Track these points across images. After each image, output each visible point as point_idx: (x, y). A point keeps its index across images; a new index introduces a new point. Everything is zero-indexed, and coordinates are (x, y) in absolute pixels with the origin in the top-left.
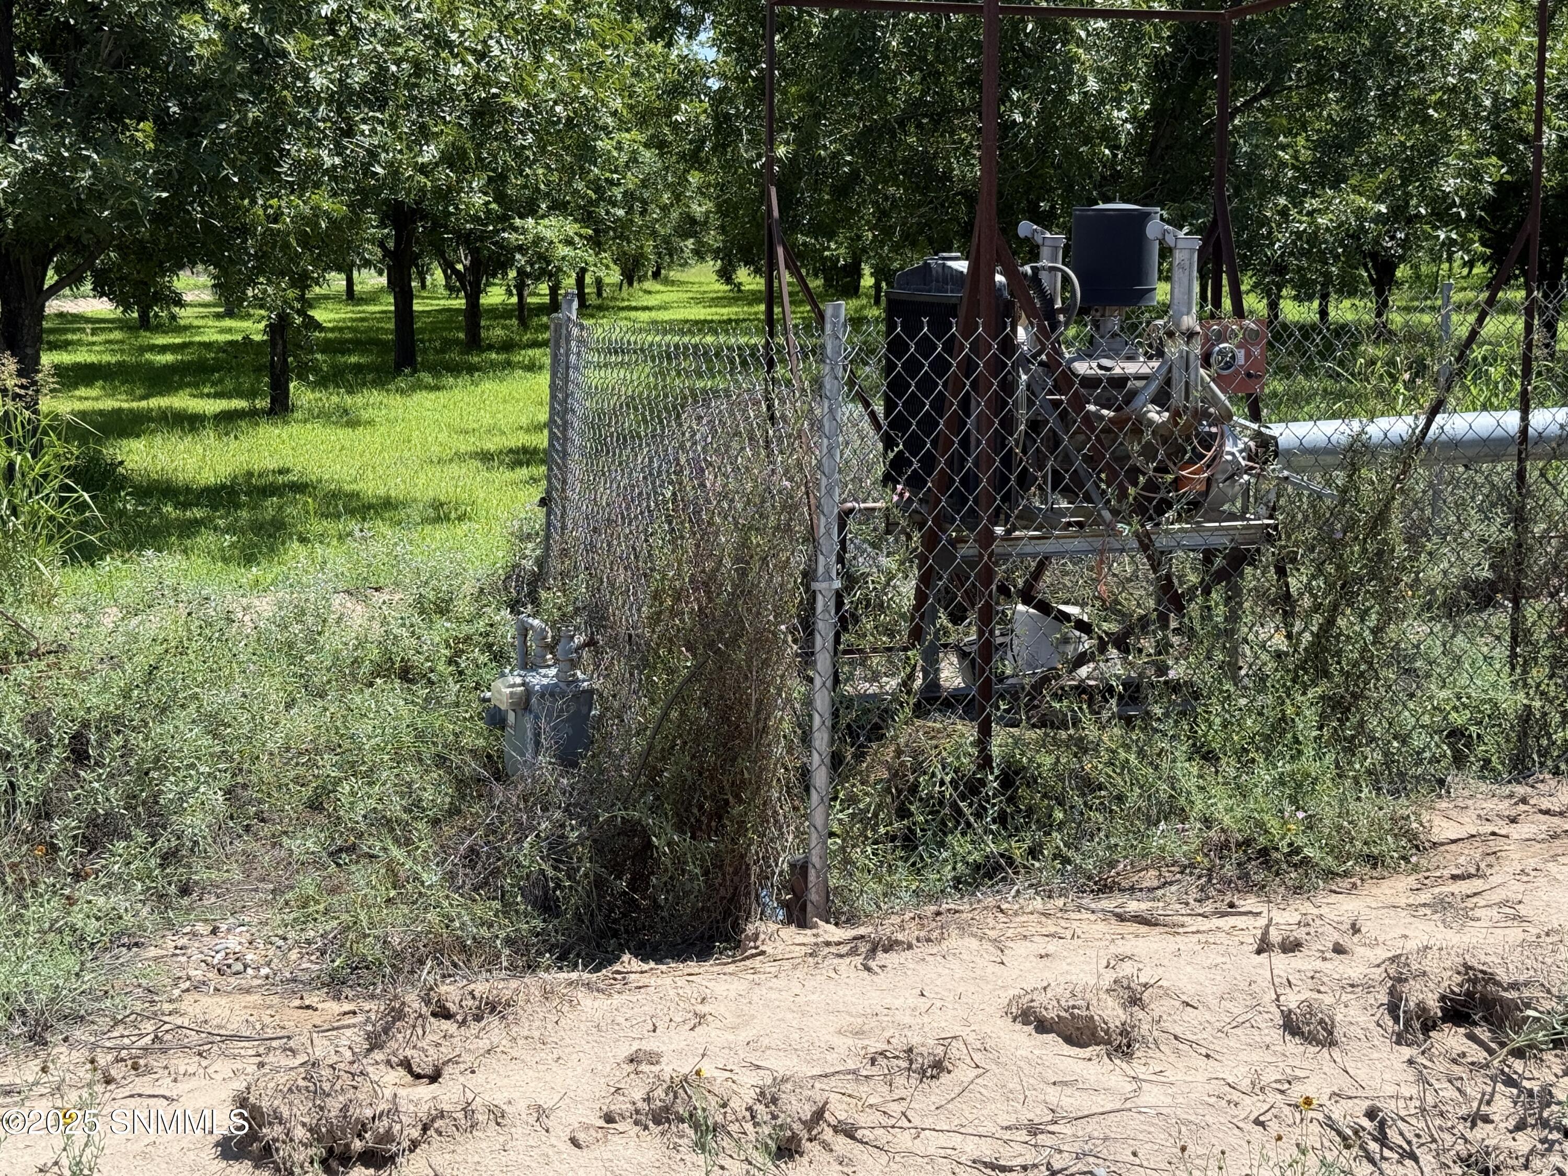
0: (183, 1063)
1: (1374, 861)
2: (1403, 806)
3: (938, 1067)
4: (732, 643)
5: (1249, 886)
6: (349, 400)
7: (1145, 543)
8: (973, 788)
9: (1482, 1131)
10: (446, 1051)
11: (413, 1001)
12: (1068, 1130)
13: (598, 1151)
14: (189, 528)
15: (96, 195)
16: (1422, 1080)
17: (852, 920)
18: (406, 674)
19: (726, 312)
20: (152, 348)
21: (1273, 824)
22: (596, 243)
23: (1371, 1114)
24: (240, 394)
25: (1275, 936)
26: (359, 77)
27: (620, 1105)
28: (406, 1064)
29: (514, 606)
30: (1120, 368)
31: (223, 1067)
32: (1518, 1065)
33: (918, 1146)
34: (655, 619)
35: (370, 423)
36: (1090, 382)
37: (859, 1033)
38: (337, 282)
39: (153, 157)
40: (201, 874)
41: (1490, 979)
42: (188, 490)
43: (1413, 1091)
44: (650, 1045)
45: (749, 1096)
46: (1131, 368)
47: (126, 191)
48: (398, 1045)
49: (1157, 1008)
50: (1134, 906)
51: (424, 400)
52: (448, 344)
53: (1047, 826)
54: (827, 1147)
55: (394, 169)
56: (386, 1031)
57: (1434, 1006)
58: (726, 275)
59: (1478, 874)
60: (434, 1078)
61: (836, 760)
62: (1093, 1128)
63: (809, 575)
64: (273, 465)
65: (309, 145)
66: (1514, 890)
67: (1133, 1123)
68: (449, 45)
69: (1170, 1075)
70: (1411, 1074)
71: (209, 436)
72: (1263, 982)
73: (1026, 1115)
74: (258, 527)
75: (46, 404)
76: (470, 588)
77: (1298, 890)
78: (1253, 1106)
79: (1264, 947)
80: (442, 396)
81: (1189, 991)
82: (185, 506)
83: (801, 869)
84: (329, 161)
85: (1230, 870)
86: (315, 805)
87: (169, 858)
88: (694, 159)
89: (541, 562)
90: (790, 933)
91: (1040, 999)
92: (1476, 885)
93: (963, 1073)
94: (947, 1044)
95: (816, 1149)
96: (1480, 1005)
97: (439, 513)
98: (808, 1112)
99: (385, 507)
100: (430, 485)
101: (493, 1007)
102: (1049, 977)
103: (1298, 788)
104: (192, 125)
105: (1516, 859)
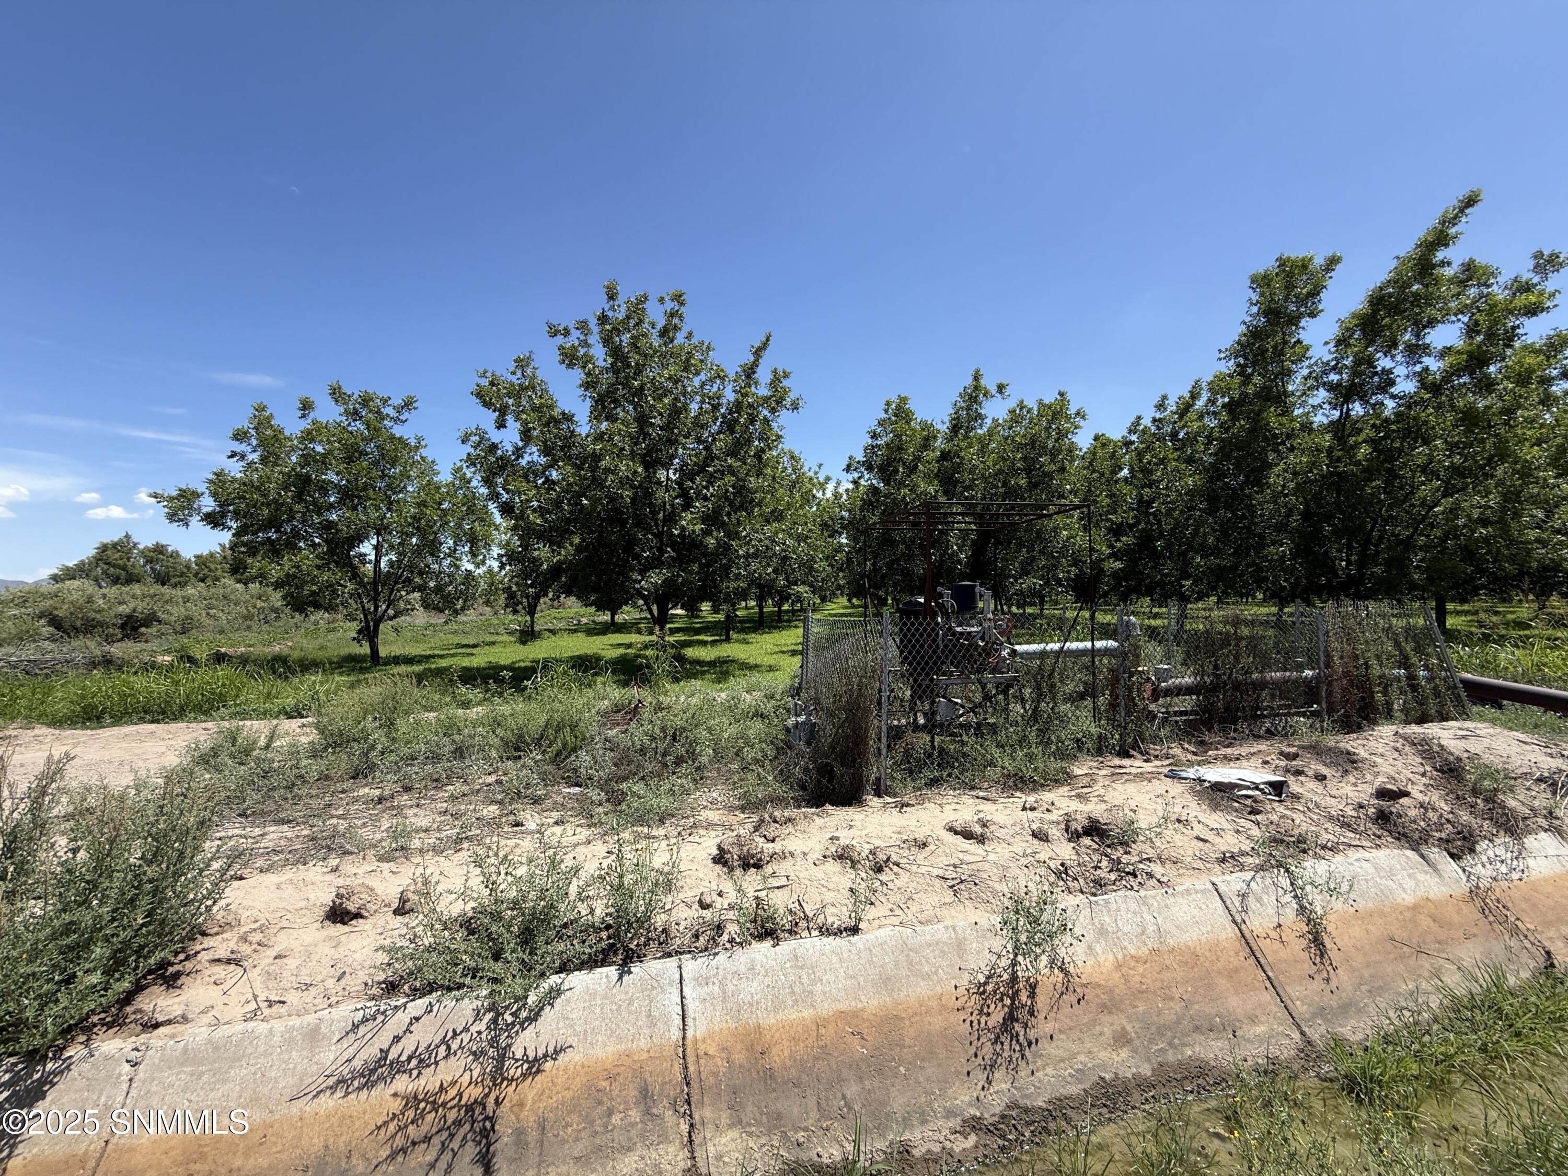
0: (702, 832)
1: (1056, 781)
2: (1064, 764)
3: (925, 845)
4: (857, 710)
5: (1017, 789)
6: (746, 637)
7: (979, 681)
8: (930, 755)
9: (1098, 872)
10: (776, 833)
11: (766, 816)
12: (966, 867)
13: (822, 867)
14: (703, 673)
15: (683, 584)
16: (1078, 854)
17: (895, 796)
18: (762, 716)
19: (849, 611)
21: (1024, 769)
22: (814, 592)
23: (1062, 865)
24: (718, 635)
25: (1027, 805)
26: (752, 551)
27: (828, 853)
28: (765, 836)
29: (793, 697)
30: (969, 629)
31: (713, 834)
32: (1109, 850)
33: (919, 870)
34: (834, 702)
36: (962, 634)
37: (899, 833)
38: (743, 604)
39: (697, 573)
40: (707, 774)
41: (1098, 821)
42: (703, 662)
43: (1075, 857)
44: (836, 834)
45: (867, 852)
46: (973, 629)
47: (691, 582)
48: (763, 830)
49: (992, 828)
50: (981, 794)
52: (772, 621)
53: (953, 767)
54: (891, 869)
55: (760, 575)
56: (759, 825)
57: (1079, 828)
58: (849, 600)
59: (1090, 786)
60: (773, 841)
61: (889, 746)
62: (973, 866)
63: (880, 691)
64: (726, 655)
65: (738, 569)
66: (1102, 792)
67: (987, 866)
68: (775, 542)
69: (997, 850)
70: (1074, 852)
71: (709, 647)
72: (1025, 820)
73: (952, 862)
74: (721, 673)
75: (667, 638)
76: (780, 691)
77: (1033, 790)
78: (1024, 861)
79: (1024, 809)
81: (1002, 823)
82: (704, 666)
83: (878, 779)
84: (743, 573)
85: (1011, 783)
86: (737, 754)
87: (697, 769)
88: (841, 570)
89: (800, 684)
90: (875, 799)
91: (955, 824)
92: (1090, 790)
93: (932, 847)
94: (927, 837)
95: (887, 870)
96: (1094, 829)
97: (771, 669)
98: (885, 858)
99: (756, 667)
100: (768, 660)
101: (790, 820)
102: (957, 817)
103: (1031, 758)
104: (708, 565)
105: (1101, 782)
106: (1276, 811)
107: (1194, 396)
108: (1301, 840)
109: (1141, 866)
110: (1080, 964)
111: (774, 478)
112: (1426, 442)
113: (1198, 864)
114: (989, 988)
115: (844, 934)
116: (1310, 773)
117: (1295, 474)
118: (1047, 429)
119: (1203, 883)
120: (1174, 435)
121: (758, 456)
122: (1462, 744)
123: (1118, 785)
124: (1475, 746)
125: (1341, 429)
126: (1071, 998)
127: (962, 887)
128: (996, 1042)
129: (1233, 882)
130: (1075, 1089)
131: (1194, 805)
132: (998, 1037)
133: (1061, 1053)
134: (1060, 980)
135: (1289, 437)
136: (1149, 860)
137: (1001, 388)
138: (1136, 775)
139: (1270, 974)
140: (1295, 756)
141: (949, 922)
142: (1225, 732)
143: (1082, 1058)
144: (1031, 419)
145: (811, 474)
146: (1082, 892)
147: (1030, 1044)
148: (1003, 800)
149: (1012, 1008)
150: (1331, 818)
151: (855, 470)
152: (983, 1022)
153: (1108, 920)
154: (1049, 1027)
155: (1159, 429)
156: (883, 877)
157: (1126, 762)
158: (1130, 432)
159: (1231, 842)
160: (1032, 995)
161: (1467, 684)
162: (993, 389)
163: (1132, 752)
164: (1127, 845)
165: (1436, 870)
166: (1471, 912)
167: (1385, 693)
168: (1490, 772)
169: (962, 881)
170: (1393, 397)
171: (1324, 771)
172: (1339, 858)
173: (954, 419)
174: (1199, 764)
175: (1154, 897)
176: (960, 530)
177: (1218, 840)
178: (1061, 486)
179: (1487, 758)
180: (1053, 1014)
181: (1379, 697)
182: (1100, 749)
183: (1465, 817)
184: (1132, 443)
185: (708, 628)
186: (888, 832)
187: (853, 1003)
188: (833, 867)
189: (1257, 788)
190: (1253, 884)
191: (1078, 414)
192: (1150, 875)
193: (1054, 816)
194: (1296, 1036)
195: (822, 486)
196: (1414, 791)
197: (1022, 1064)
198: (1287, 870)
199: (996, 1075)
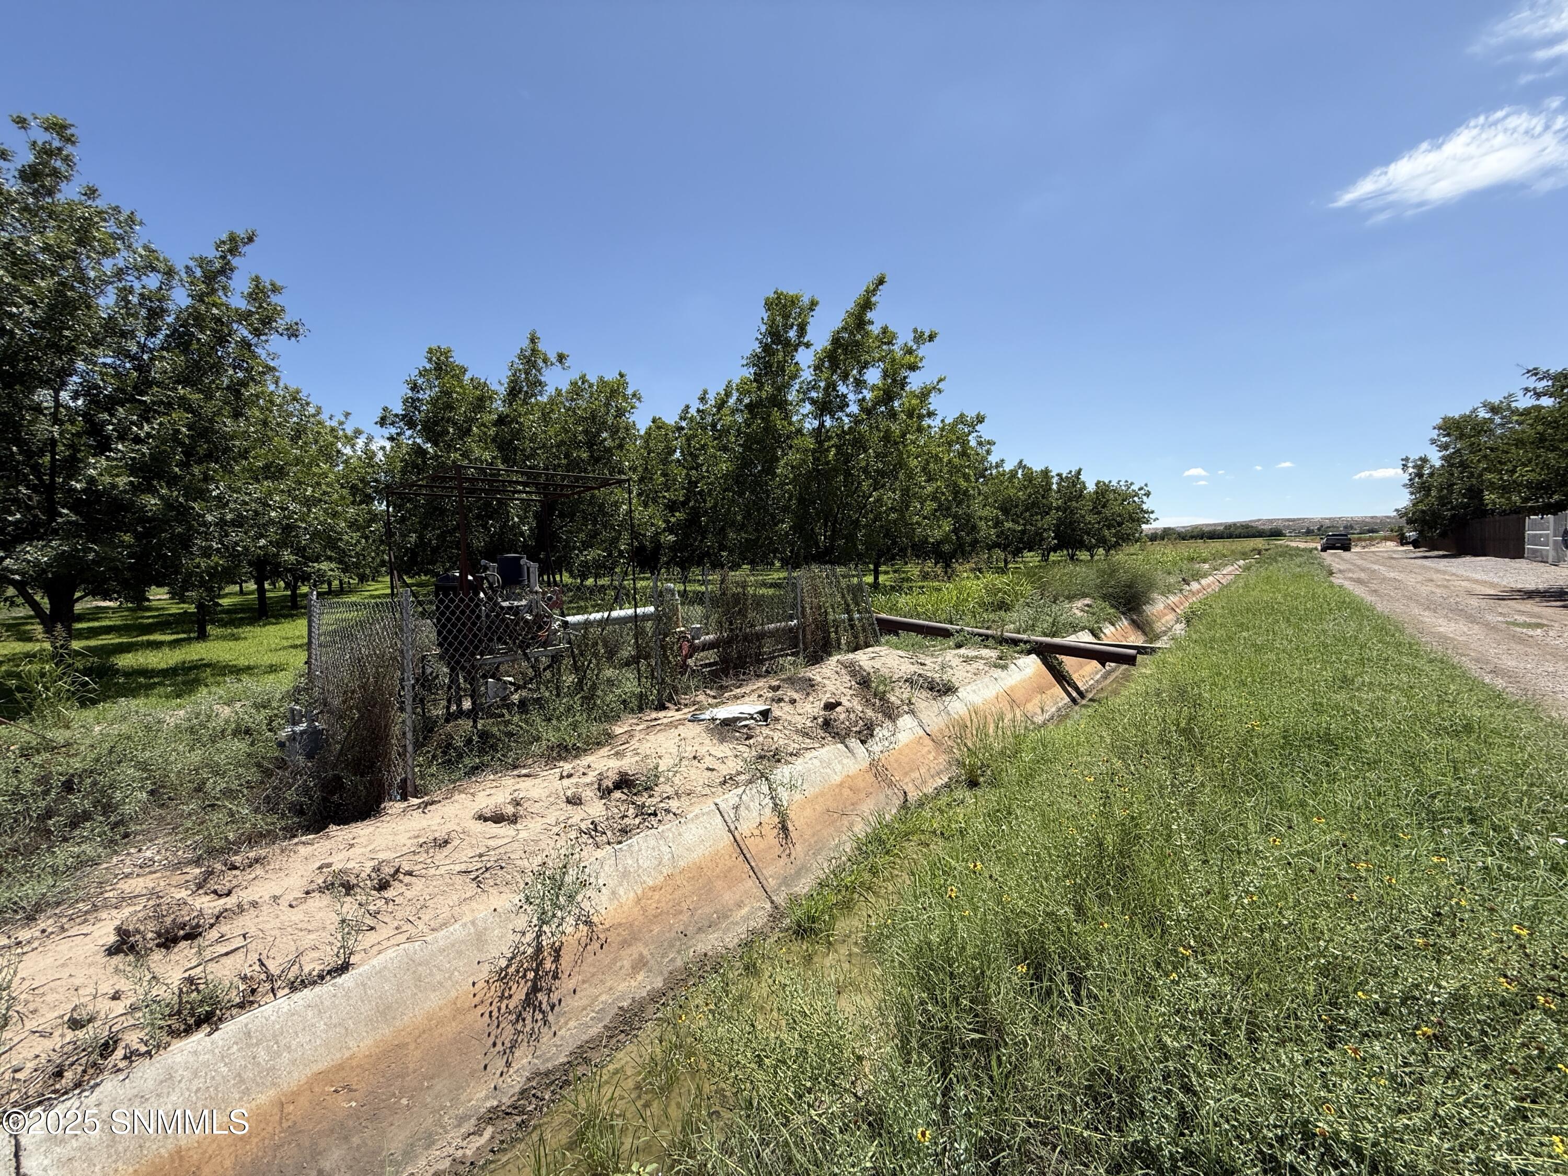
0: (101, 915)
1: (598, 744)
2: (607, 726)
3: (446, 842)
4: (374, 706)
5: (560, 759)
6: (235, 631)
7: (527, 657)
8: (470, 742)
9: (626, 820)
10: (235, 883)
11: (218, 866)
12: (492, 853)
13: (302, 907)
14: (153, 686)
15: (98, 562)
16: (608, 809)
17: (421, 795)
18: (246, 732)
20: (143, 617)
21: (568, 738)
22: (344, 571)
23: (592, 823)
24: (184, 632)
25: (565, 774)
26: (229, 517)
27: (313, 887)
28: (215, 892)
30: (515, 603)
31: (117, 913)
32: (635, 798)
33: (438, 872)
35: (245, 638)
36: (507, 609)
37: (416, 837)
40: (135, 828)
41: (627, 774)
42: (153, 670)
43: (605, 813)
44: (328, 861)
45: (368, 871)
46: (519, 603)
48: (211, 885)
49: (526, 805)
50: (524, 771)
51: (271, 629)
52: (282, 608)
53: (496, 750)
54: (401, 881)
55: (246, 548)
56: (204, 881)
57: (611, 785)
59: (627, 743)
60: (226, 895)
61: (416, 741)
62: (502, 850)
64: (196, 657)
65: (207, 540)
66: (636, 746)
67: (516, 845)
68: (270, 506)
69: (529, 826)
70: (604, 808)
71: (167, 650)
72: (561, 789)
73: (478, 852)
74: (184, 683)
76: (278, 696)
77: (576, 757)
78: (555, 830)
79: (562, 777)
80: (279, 627)
81: (536, 797)
82: (152, 677)
83: (404, 781)
84: (216, 546)
85: (555, 755)
86: (199, 789)
89: (305, 684)
90: (399, 804)
91: (486, 810)
92: (626, 746)
93: (456, 842)
94: (449, 834)
95: (396, 883)
96: (624, 782)
97: (273, 669)
98: (392, 871)
99: (248, 669)
100: (269, 659)
101: (257, 861)
102: (489, 802)
103: (575, 726)
104: (148, 534)
105: (638, 736)
106: (763, 732)
107: (728, 394)
108: (777, 752)
109: (662, 805)
110: (603, 912)
111: (265, 423)
112: (865, 451)
113: (707, 791)
114: (511, 970)
115: (328, 977)
116: (787, 699)
117: (792, 467)
118: (607, 405)
119: (709, 806)
120: (714, 426)
121: (235, 389)
122: (871, 663)
123: (651, 737)
124: (877, 664)
125: (818, 433)
126: (596, 945)
127: (487, 875)
128: (517, 1021)
129: (728, 799)
130: (594, 1031)
131: (707, 741)
132: (520, 1014)
133: (585, 1002)
134: (585, 933)
135: (788, 437)
136: (668, 798)
137: (561, 358)
138: (666, 725)
139: (753, 864)
140: (779, 687)
141: (467, 918)
142: (736, 675)
143: (604, 998)
144: (592, 394)
145: (334, 424)
146: (609, 843)
147: (552, 1008)
148: (545, 773)
149: (535, 981)
150: (797, 731)
151: (393, 424)
152: (503, 1006)
153: (630, 862)
154: (571, 984)
155: (702, 419)
156: (389, 894)
157: (661, 714)
158: (681, 418)
159: (732, 766)
160: (557, 959)
161: (880, 621)
162: (553, 357)
163: (668, 705)
164: (652, 789)
165: (853, 754)
166: (870, 778)
167: (836, 632)
168: (883, 681)
169: (487, 869)
170: (847, 415)
171: (796, 696)
172: (800, 760)
173: (512, 381)
174: (716, 706)
175: (670, 829)
176: (522, 500)
177: (722, 766)
178: (620, 462)
179: (884, 671)
180: (577, 969)
181: (833, 635)
182: (641, 705)
183: (870, 713)
184: (683, 428)
185: (164, 624)
186: (403, 839)
187: (338, 1055)
188: (319, 902)
189: (752, 718)
190: (744, 796)
191: (634, 395)
192: (668, 811)
193: (588, 779)
194: (768, 906)
195: (350, 441)
196: (844, 701)
197: (544, 1030)
198: (767, 779)
199: (516, 1055)
